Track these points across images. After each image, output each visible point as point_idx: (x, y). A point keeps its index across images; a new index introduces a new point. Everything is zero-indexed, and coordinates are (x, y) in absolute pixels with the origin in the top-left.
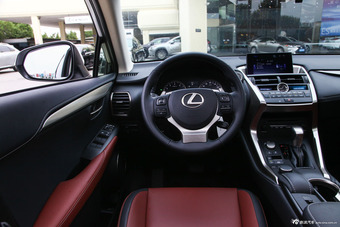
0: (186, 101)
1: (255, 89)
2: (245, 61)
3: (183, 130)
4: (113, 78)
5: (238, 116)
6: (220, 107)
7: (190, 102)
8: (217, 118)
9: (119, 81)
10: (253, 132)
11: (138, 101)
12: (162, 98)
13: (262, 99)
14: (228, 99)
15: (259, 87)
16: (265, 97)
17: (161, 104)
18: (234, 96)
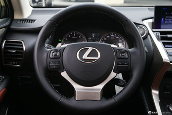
0: (81, 56)
1: (159, 45)
2: (152, 14)
3: (77, 87)
4: (7, 24)
5: (136, 74)
6: (117, 64)
7: (85, 56)
8: (113, 75)
9: (13, 27)
10: (155, 93)
11: (31, 52)
12: (56, 51)
13: (165, 58)
14: (126, 56)
15: (164, 44)
16: (169, 55)
17: (56, 57)
18: (133, 53)
